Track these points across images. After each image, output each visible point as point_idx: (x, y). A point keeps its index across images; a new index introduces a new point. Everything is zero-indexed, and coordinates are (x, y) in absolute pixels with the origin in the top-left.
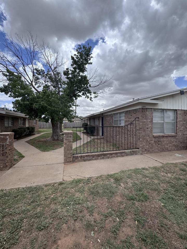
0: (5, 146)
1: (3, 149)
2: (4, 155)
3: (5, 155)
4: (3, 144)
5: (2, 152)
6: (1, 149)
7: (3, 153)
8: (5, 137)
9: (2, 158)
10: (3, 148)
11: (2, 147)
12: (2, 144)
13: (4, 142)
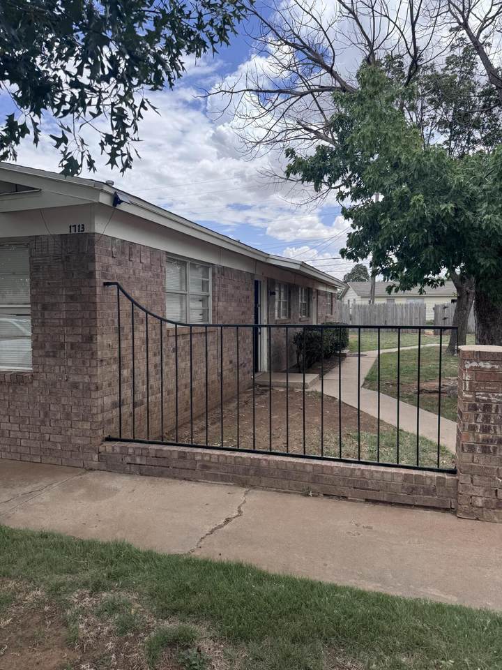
0: (497, 411)
1: (488, 421)
2: (489, 452)
3: (495, 449)
4: (490, 401)
5: (481, 436)
6: (479, 420)
7: (487, 441)
8: (497, 367)
9: (481, 464)
10: (487, 419)
11: (484, 411)
12: (485, 398)
13: (493, 392)
